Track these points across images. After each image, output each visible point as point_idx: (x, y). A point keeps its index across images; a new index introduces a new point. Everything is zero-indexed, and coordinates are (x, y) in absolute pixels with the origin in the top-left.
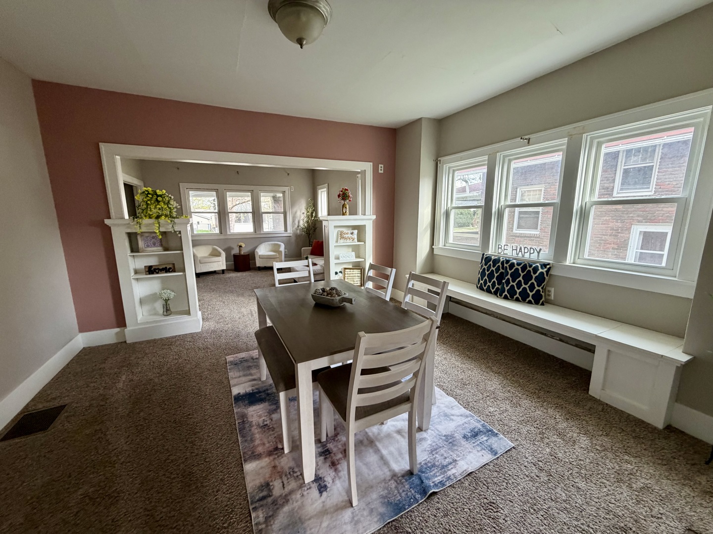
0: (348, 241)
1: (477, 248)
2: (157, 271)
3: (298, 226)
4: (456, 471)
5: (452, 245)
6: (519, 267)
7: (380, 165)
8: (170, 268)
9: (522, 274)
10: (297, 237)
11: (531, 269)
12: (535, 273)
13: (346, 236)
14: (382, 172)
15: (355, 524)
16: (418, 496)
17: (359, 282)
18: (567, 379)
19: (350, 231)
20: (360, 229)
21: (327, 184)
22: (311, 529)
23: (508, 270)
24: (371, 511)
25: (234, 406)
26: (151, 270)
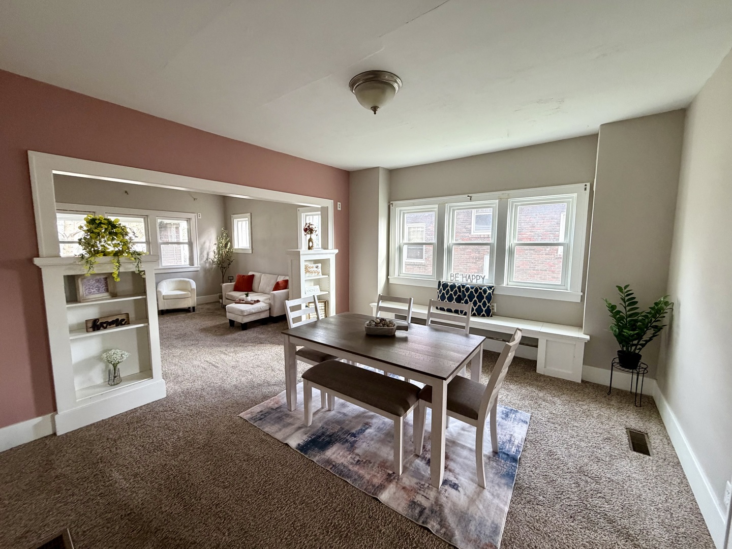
0: (313, 274)
1: (430, 277)
2: (105, 325)
3: (207, 259)
4: (517, 441)
5: (406, 275)
6: (473, 290)
7: (338, 203)
8: (123, 320)
9: (476, 295)
10: (206, 271)
11: (482, 291)
12: (485, 294)
13: (312, 270)
14: (340, 209)
15: (498, 497)
16: (514, 464)
17: (324, 315)
18: (520, 366)
19: (315, 265)
20: (324, 263)
21: (249, 214)
22: (476, 515)
23: (465, 293)
24: (498, 485)
25: (306, 456)
26: (96, 325)
